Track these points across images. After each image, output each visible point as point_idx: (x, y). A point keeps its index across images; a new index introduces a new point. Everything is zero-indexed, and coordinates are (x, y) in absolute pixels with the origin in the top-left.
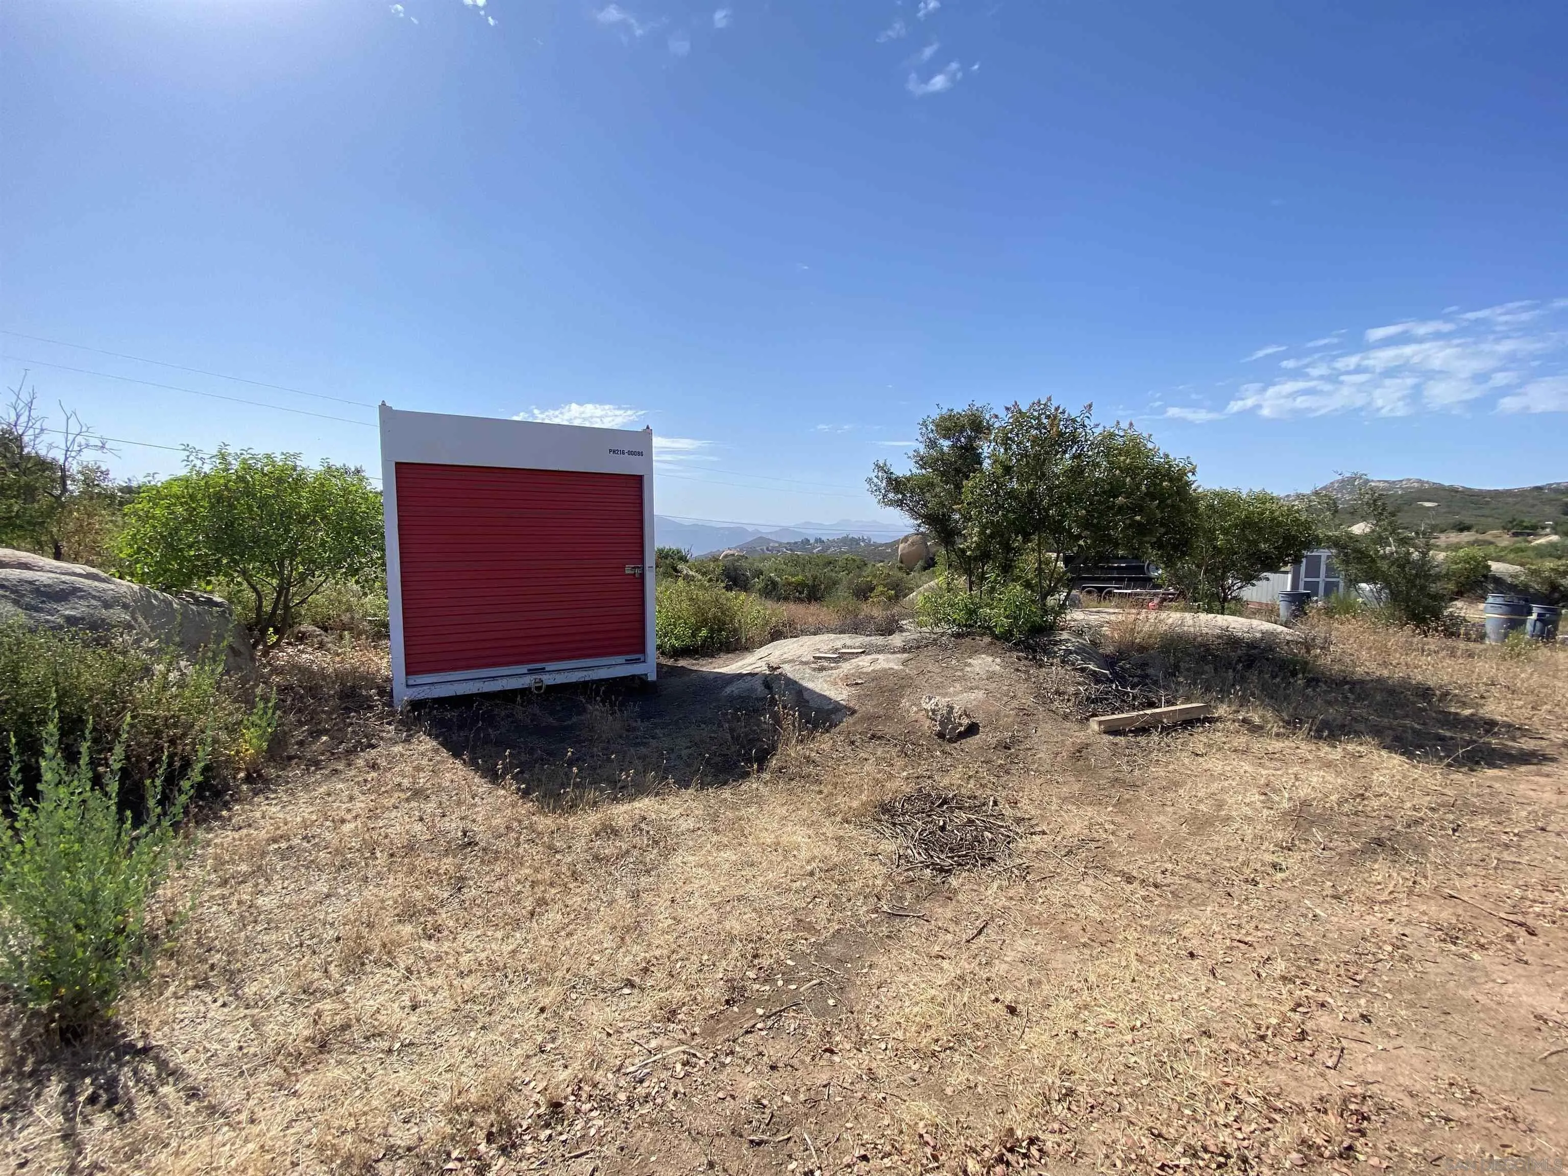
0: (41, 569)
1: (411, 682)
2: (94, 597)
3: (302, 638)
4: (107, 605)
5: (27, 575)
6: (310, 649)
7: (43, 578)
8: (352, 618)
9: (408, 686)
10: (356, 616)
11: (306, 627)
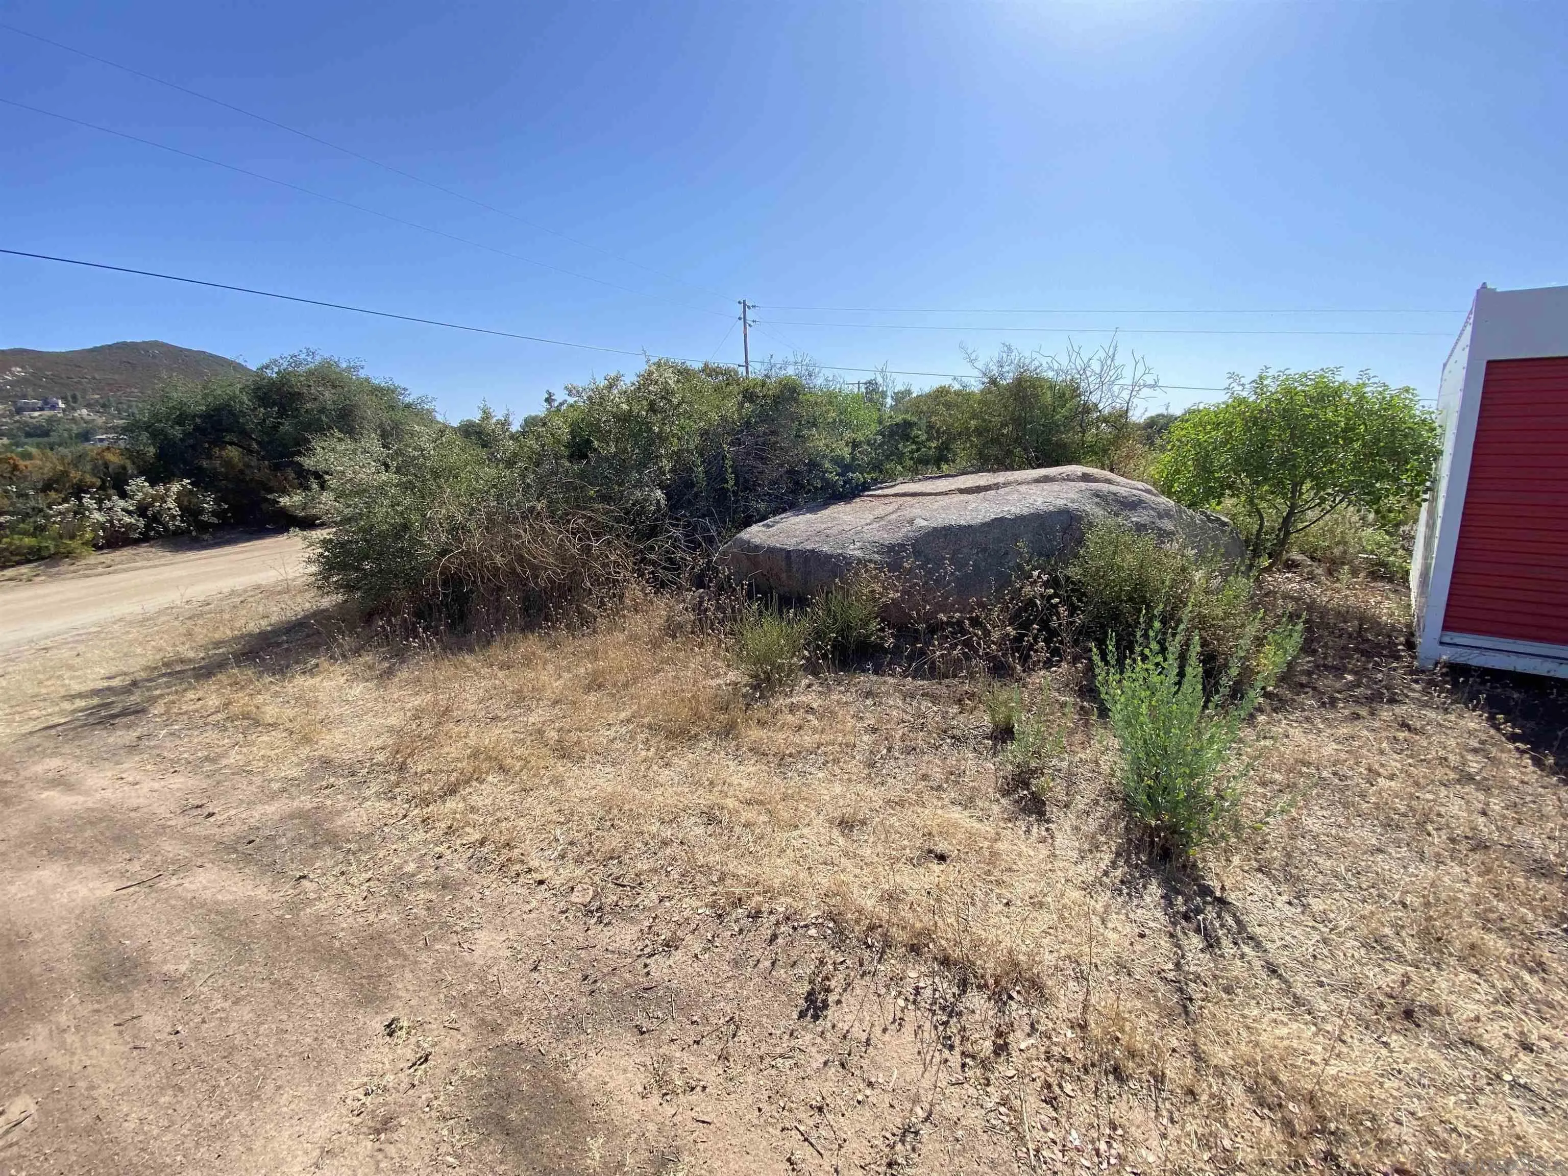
0: (1118, 484)
1: (1447, 639)
2: (1153, 509)
3: (1291, 566)
4: (1160, 517)
5: (1113, 488)
6: (1298, 579)
7: (1123, 491)
8: (1345, 552)
9: (1442, 643)
10: (1351, 550)
11: (1296, 556)
